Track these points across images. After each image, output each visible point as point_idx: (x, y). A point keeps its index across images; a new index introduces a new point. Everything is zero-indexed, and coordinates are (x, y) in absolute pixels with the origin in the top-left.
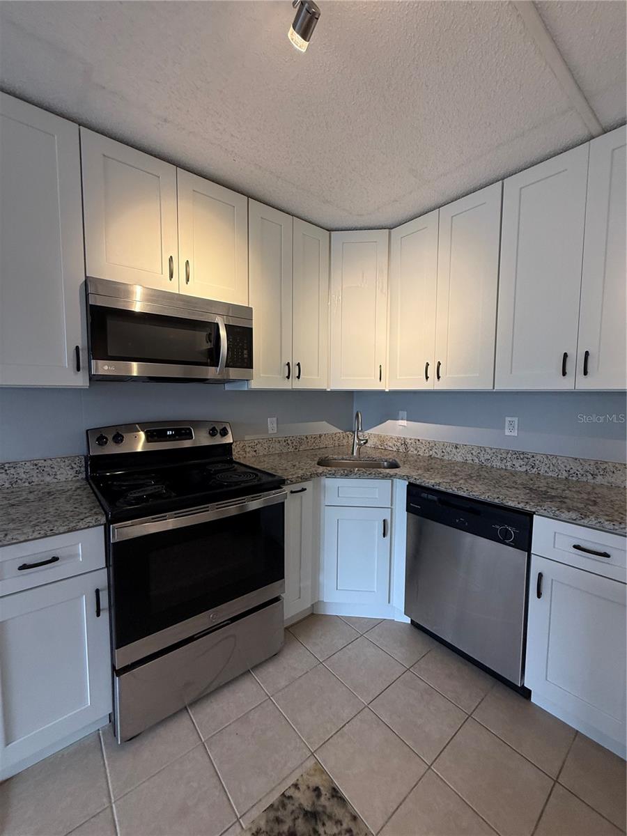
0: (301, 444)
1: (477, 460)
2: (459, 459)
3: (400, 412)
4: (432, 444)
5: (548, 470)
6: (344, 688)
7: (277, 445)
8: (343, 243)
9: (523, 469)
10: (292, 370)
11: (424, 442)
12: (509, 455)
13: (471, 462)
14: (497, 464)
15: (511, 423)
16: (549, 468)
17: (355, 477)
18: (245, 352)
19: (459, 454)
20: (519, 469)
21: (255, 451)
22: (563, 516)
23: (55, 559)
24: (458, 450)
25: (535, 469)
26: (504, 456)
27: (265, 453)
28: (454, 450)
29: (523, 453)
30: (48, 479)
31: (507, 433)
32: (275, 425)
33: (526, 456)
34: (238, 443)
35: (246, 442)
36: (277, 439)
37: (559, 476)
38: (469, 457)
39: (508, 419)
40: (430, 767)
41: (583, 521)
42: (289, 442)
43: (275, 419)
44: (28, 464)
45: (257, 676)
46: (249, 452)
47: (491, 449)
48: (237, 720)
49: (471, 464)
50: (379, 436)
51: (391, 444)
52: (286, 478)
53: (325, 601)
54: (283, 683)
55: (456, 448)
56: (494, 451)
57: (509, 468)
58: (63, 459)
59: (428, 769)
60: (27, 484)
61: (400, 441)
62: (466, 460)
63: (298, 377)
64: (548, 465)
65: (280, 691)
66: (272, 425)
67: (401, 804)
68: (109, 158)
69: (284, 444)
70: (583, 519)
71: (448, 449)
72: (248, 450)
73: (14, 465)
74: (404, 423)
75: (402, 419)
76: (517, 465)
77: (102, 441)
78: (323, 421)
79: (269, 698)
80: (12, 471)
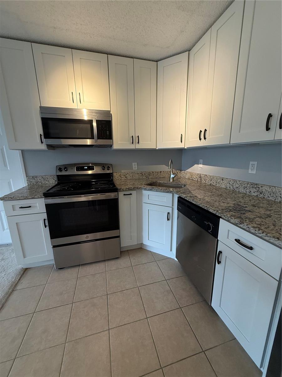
0: (150, 175)
1: (232, 187)
2: (224, 186)
3: (200, 160)
4: (212, 178)
5: (269, 195)
6: (134, 278)
7: (137, 175)
8: (164, 67)
9: (255, 194)
10: (135, 139)
11: (208, 176)
12: (249, 186)
13: (229, 188)
14: (242, 190)
15: (253, 165)
16: (270, 194)
17: (154, 190)
18: (108, 132)
19: (224, 184)
20: (253, 194)
21: (126, 177)
22: (232, 221)
23: (30, 207)
24: (223, 181)
25: (262, 195)
26: (246, 185)
27: (131, 178)
28: (221, 181)
29: (256, 185)
30: (47, 182)
31: (250, 172)
32: (136, 166)
33: (258, 186)
34: (118, 173)
35: (121, 173)
36: (137, 173)
37: (276, 200)
38: (228, 185)
39: (251, 163)
40: (147, 318)
41: (241, 225)
42: (143, 174)
43: (136, 163)
44: (40, 177)
45: (107, 263)
46: (123, 178)
47: (239, 181)
48: (91, 275)
49: (229, 189)
50: (190, 173)
51: (195, 177)
52: (119, 188)
53: (144, 243)
54: (114, 268)
55: (223, 180)
56: (241, 182)
57: (248, 193)
58: (51, 176)
59: (146, 318)
60: (41, 184)
61: (198, 175)
62: (227, 187)
63: (138, 143)
64: (270, 193)
65: (111, 270)
66: (135, 166)
67: (126, 324)
68: (45, 53)
69: (141, 175)
70: (241, 224)
71: (219, 181)
72: (122, 176)
73: (36, 177)
74: (201, 166)
75: (201, 164)
76: (252, 192)
77: (60, 170)
78: (163, 165)
79: (106, 272)
80: (36, 179)
